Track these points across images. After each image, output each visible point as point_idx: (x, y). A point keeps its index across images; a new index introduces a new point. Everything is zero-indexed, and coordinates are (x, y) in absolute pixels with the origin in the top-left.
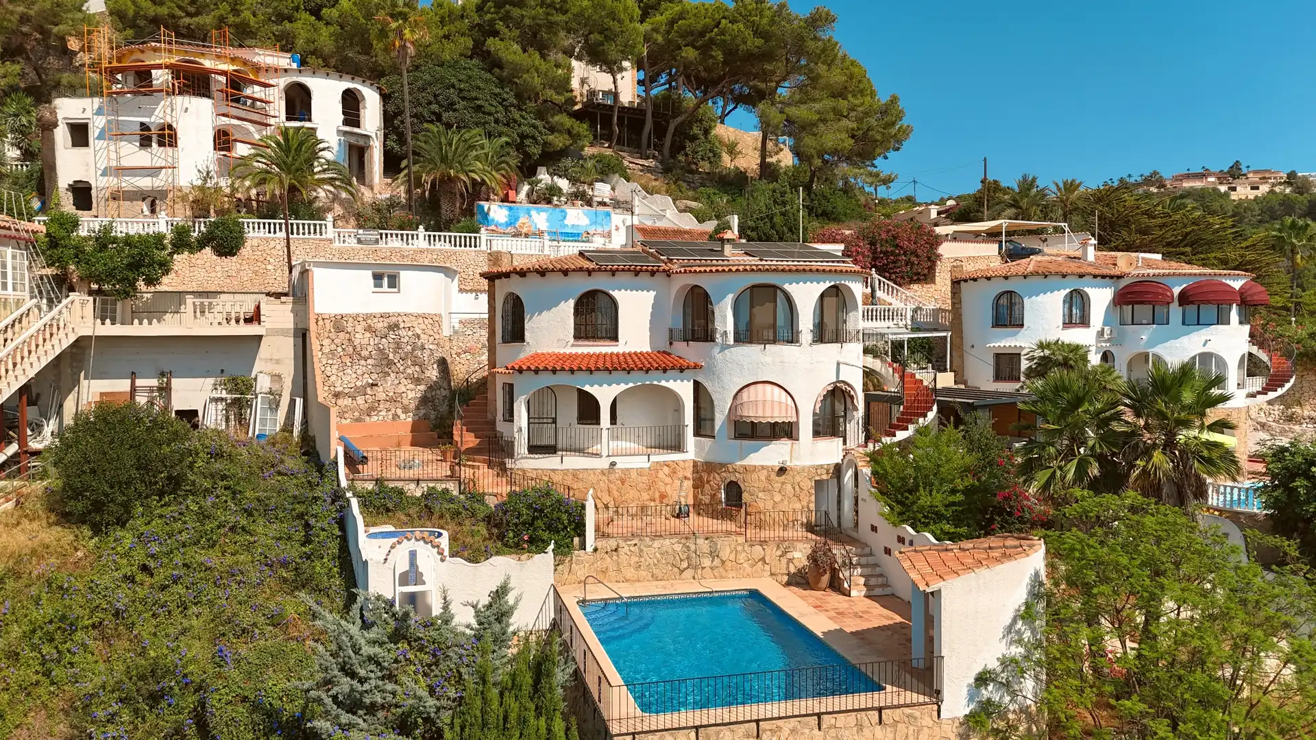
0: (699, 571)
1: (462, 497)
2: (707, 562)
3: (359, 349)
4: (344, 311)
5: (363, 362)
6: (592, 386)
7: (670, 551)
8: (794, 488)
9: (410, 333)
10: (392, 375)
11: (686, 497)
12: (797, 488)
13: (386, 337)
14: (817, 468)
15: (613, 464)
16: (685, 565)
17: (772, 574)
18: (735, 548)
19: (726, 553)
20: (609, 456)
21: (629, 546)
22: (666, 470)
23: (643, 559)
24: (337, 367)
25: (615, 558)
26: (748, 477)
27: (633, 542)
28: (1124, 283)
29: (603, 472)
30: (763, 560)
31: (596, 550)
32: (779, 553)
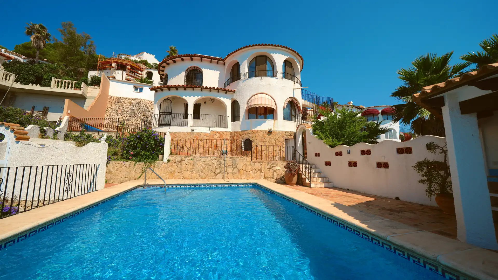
0: (226, 175)
1: (117, 139)
2: (230, 170)
3: (125, 108)
4: (121, 96)
5: (125, 113)
6: (186, 96)
7: (210, 163)
8: (275, 141)
9: (144, 106)
10: (135, 118)
11: (227, 148)
12: (277, 141)
13: (135, 106)
14: (286, 132)
15: (193, 130)
16: (218, 171)
17: (265, 178)
18: (246, 164)
19: (240, 166)
20: (191, 126)
21: (188, 160)
22: (218, 135)
23: (195, 167)
24: (115, 113)
25: (179, 166)
26: (254, 135)
27: (191, 158)
28: (363, 110)
29: (188, 134)
30: (260, 170)
31: (169, 161)
32: (269, 167)
